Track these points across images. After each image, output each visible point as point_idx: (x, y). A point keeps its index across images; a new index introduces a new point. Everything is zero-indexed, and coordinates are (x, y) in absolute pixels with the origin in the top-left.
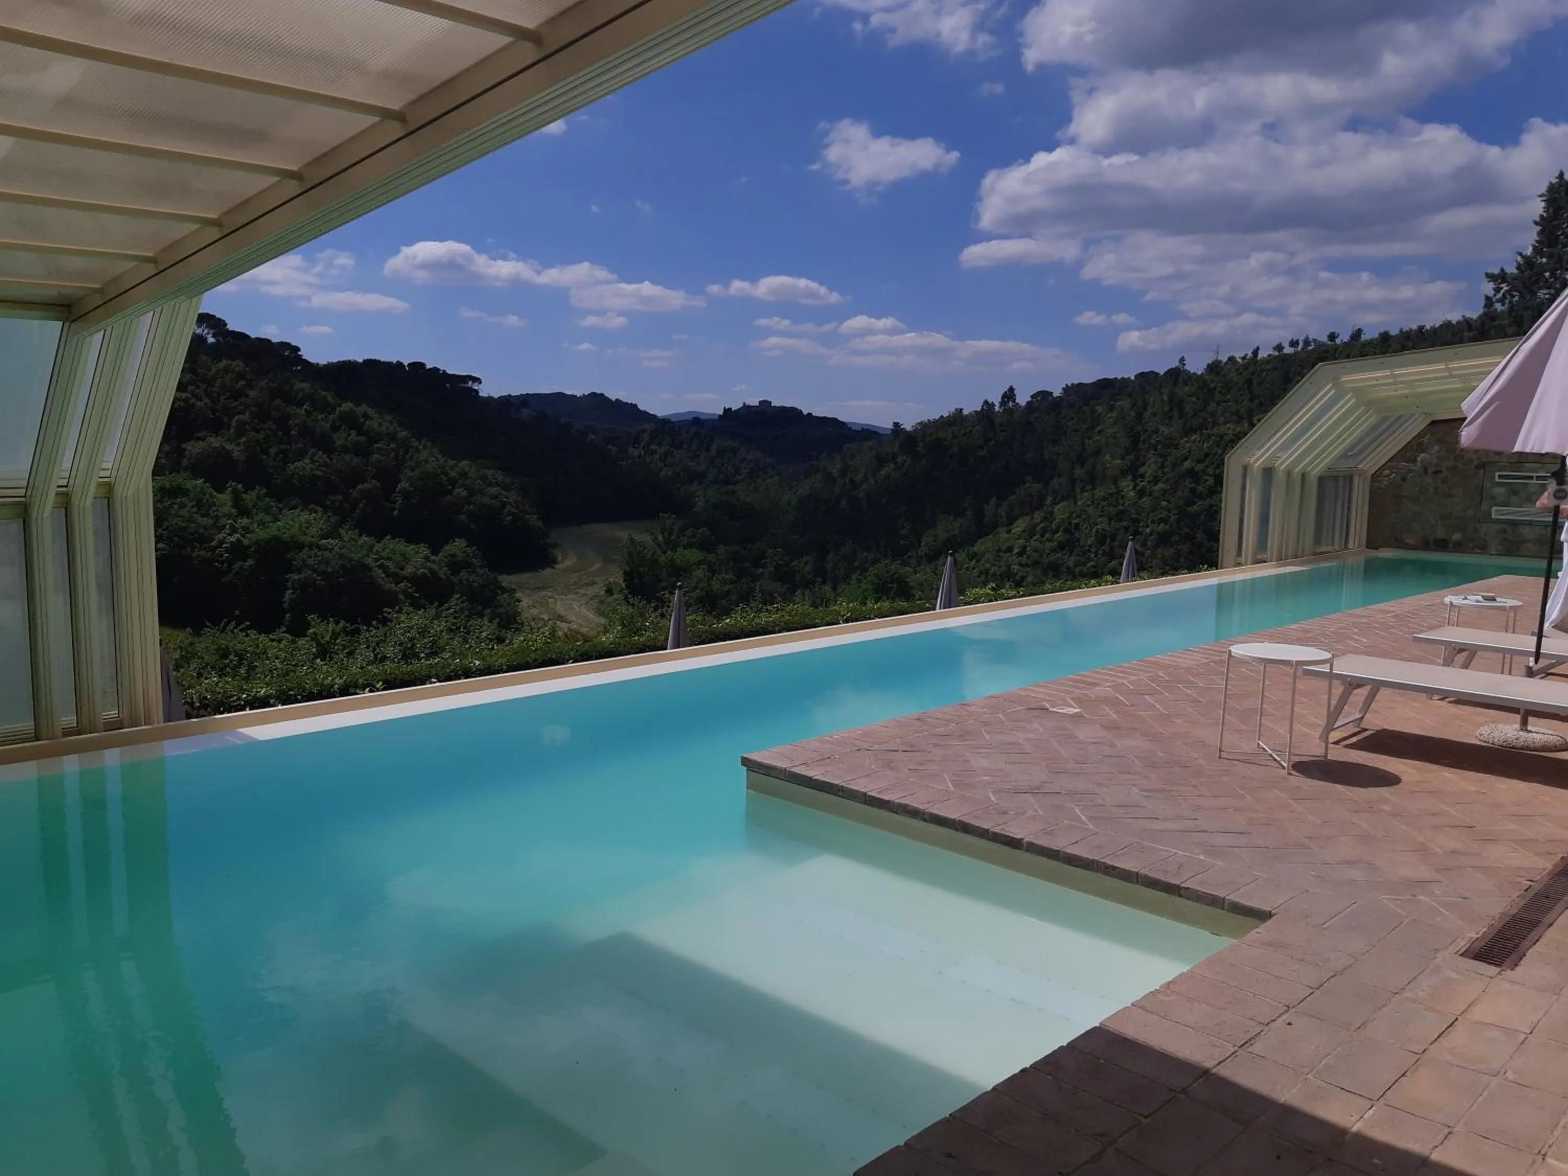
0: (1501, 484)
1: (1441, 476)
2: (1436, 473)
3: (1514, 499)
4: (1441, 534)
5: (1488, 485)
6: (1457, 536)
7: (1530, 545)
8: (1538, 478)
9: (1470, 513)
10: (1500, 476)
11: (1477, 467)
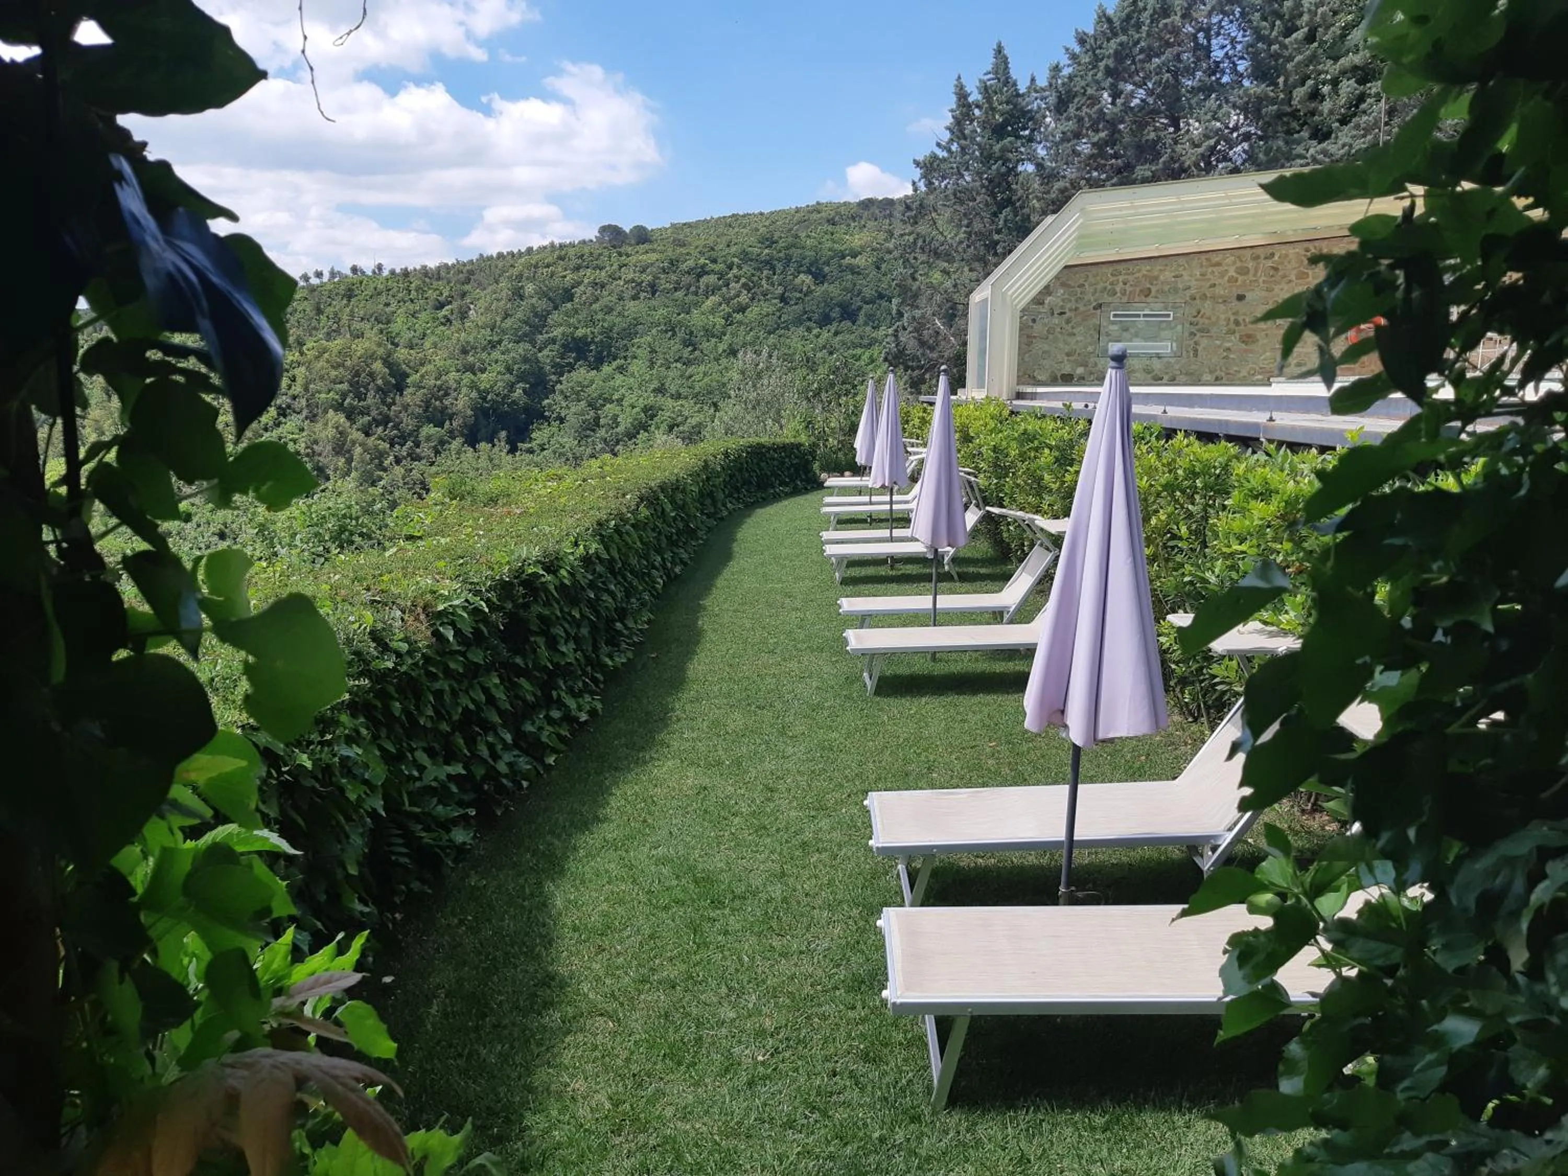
0: (1114, 323)
1: (1065, 316)
2: (1062, 313)
3: (1125, 334)
4: (1067, 369)
5: (1104, 323)
6: (1080, 371)
7: (1137, 375)
8: (1145, 316)
9: (1090, 349)
10: (1115, 316)
11: (1095, 308)
